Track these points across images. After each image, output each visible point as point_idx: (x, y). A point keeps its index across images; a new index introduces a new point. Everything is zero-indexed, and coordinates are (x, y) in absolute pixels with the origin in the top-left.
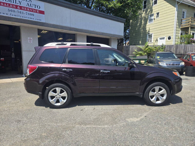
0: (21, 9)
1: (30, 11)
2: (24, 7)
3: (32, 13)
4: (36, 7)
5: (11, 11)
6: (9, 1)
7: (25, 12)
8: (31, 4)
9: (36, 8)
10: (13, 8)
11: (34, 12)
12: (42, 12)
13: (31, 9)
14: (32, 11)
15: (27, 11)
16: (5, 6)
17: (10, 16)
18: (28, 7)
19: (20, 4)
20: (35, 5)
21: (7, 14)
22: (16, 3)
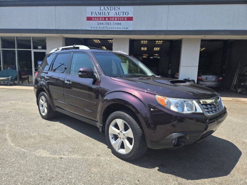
0: (109, 20)
1: (118, 20)
2: (112, 17)
3: (119, 22)
4: (124, 14)
5: (100, 24)
6: (99, 14)
7: (112, 22)
8: (119, 12)
9: (125, 16)
10: (102, 20)
11: (122, 20)
12: (130, 19)
13: (119, 17)
14: (120, 20)
15: (115, 20)
16: (96, 20)
17: (99, 29)
18: (116, 16)
19: (109, 15)
20: (123, 12)
21: (96, 28)
22: (105, 15)
